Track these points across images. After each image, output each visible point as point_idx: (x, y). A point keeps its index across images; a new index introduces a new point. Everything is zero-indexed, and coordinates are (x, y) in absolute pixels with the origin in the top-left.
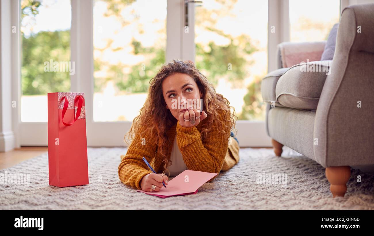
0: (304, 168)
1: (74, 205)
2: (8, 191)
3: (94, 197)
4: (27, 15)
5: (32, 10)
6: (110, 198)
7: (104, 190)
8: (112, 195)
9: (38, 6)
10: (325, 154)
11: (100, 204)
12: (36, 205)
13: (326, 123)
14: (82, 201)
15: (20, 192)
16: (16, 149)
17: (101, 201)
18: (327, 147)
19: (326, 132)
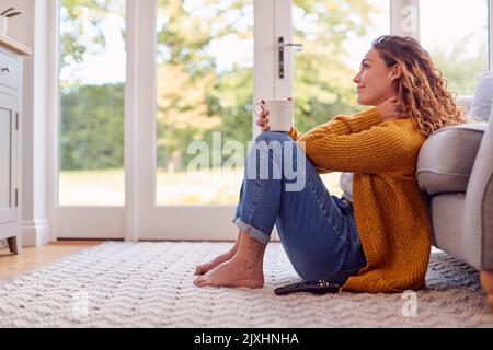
0: (442, 271)
1: (131, 323)
2: (40, 302)
3: (157, 311)
4: (68, 64)
5: (75, 58)
6: (180, 312)
7: (171, 301)
8: (181, 309)
9: (82, 52)
10: (480, 252)
11: (166, 322)
12: (79, 322)
13: (480, 209)
14: (142, 317)
15: (56, 304)
16: (51, 243)
17: (169, 317)
18: (483, 242)
19: (480, 222)
